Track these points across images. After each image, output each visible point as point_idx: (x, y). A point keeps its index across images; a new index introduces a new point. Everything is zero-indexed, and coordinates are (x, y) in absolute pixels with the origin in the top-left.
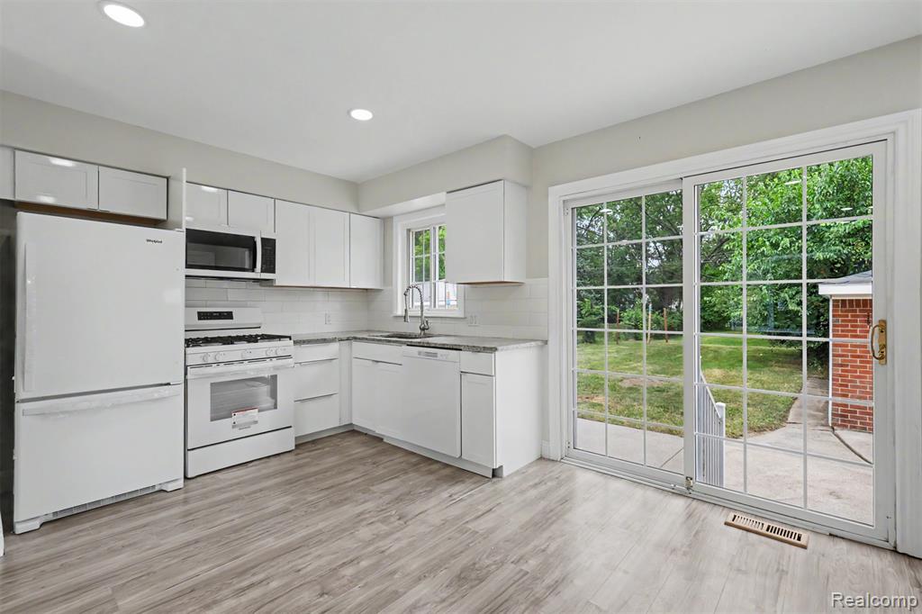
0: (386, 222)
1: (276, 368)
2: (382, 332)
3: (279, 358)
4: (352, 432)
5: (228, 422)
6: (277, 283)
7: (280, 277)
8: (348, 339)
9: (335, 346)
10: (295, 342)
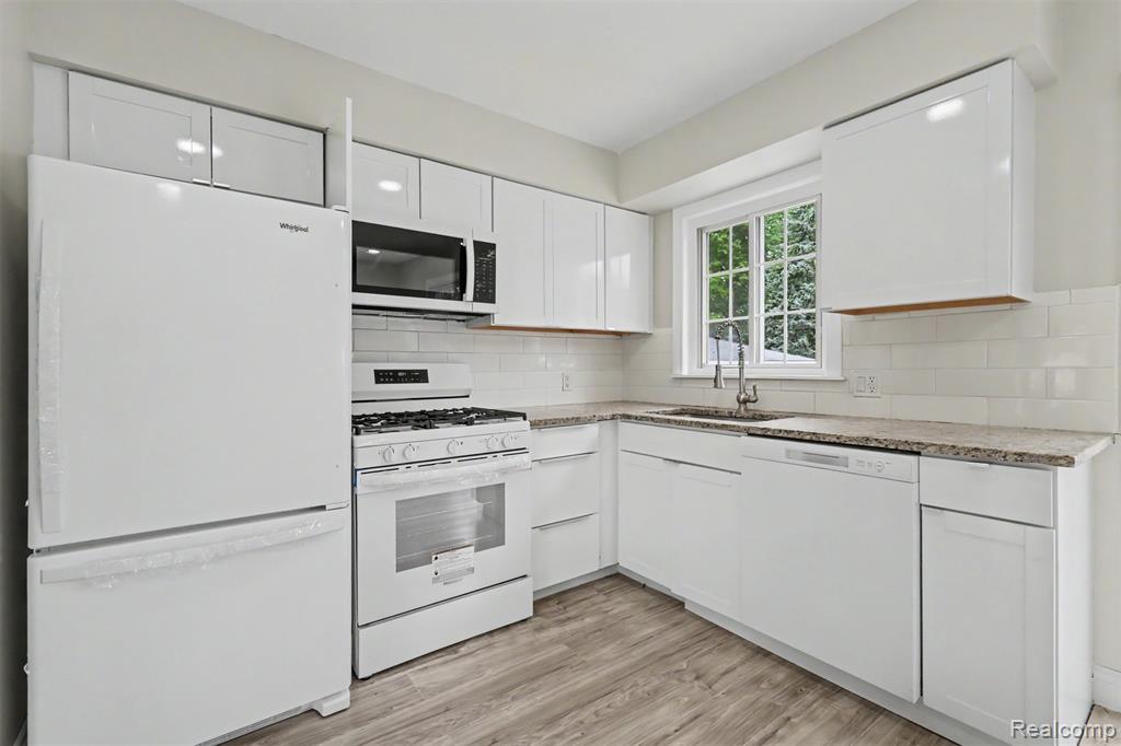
0: (658, 219)
1: (504, 472)
2: (663, 405)
3: (508, 452)
4: (617, 579)
5: (424, 572)
6: (498, 321)
7: (503, 310)
8: (613, 417)
9: (592, 430)
10: (534, 425)
